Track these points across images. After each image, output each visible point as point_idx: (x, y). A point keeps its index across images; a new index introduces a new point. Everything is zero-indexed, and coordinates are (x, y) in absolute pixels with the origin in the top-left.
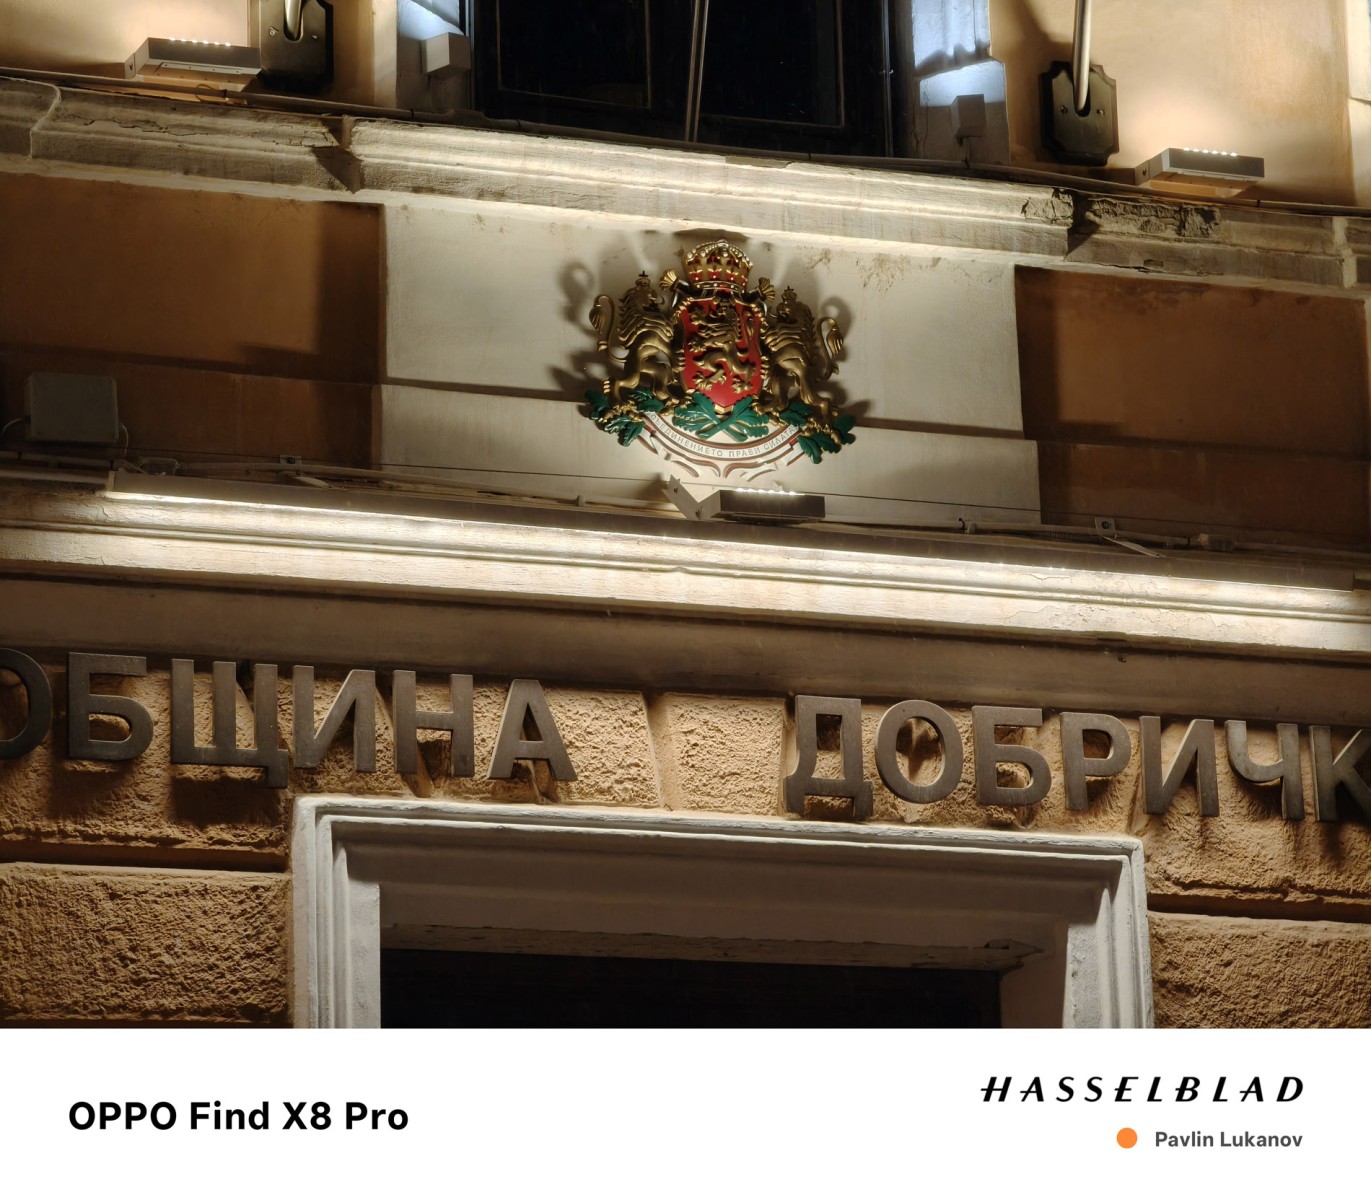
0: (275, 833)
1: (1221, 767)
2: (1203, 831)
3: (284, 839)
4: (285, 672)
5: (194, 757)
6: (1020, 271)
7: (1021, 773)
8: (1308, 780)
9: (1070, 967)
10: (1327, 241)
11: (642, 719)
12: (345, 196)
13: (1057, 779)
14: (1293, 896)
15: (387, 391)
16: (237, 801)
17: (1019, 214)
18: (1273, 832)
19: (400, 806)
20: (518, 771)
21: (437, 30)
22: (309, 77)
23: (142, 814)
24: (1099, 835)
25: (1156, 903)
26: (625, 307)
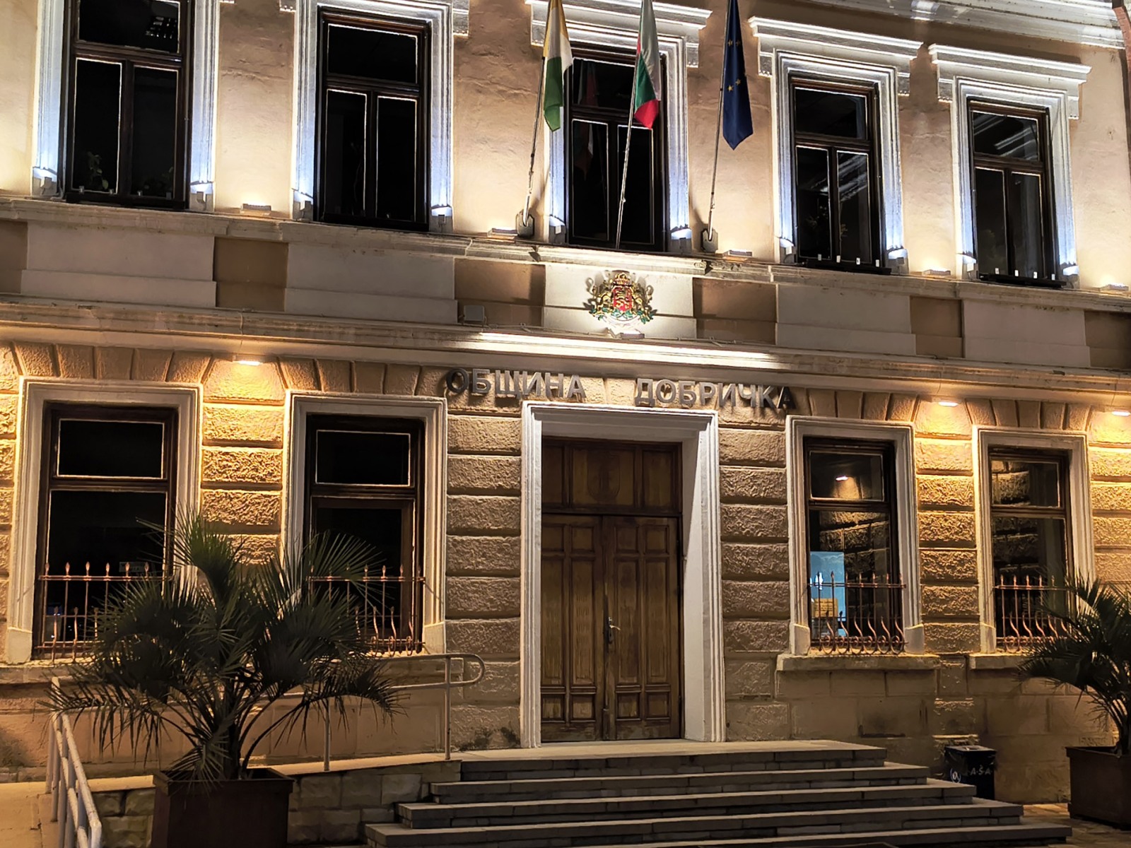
0: (518, 409)
1: (737, 394)
2: (732, 409)
3: (520, 410)
4: (521, 373)
5: (501, 392)
6: (694, 278)
7: (690, 396)
8: (758, 398)
9: (700, 440)
10: (767, 271)
11: (602, 383)
12: (536, 263)
13: (698, 397)
14: (753, 424)
15: (545, 308)
16: (510, 402)
17: (693, 266)
18: (749, 410)
19: (546, 403)
20: (574, 396)
21: (558, 224)
22: (529, 235)
23: (489, 405)
24: (708, 410)
25: (720, 426)
26: (601, 288)
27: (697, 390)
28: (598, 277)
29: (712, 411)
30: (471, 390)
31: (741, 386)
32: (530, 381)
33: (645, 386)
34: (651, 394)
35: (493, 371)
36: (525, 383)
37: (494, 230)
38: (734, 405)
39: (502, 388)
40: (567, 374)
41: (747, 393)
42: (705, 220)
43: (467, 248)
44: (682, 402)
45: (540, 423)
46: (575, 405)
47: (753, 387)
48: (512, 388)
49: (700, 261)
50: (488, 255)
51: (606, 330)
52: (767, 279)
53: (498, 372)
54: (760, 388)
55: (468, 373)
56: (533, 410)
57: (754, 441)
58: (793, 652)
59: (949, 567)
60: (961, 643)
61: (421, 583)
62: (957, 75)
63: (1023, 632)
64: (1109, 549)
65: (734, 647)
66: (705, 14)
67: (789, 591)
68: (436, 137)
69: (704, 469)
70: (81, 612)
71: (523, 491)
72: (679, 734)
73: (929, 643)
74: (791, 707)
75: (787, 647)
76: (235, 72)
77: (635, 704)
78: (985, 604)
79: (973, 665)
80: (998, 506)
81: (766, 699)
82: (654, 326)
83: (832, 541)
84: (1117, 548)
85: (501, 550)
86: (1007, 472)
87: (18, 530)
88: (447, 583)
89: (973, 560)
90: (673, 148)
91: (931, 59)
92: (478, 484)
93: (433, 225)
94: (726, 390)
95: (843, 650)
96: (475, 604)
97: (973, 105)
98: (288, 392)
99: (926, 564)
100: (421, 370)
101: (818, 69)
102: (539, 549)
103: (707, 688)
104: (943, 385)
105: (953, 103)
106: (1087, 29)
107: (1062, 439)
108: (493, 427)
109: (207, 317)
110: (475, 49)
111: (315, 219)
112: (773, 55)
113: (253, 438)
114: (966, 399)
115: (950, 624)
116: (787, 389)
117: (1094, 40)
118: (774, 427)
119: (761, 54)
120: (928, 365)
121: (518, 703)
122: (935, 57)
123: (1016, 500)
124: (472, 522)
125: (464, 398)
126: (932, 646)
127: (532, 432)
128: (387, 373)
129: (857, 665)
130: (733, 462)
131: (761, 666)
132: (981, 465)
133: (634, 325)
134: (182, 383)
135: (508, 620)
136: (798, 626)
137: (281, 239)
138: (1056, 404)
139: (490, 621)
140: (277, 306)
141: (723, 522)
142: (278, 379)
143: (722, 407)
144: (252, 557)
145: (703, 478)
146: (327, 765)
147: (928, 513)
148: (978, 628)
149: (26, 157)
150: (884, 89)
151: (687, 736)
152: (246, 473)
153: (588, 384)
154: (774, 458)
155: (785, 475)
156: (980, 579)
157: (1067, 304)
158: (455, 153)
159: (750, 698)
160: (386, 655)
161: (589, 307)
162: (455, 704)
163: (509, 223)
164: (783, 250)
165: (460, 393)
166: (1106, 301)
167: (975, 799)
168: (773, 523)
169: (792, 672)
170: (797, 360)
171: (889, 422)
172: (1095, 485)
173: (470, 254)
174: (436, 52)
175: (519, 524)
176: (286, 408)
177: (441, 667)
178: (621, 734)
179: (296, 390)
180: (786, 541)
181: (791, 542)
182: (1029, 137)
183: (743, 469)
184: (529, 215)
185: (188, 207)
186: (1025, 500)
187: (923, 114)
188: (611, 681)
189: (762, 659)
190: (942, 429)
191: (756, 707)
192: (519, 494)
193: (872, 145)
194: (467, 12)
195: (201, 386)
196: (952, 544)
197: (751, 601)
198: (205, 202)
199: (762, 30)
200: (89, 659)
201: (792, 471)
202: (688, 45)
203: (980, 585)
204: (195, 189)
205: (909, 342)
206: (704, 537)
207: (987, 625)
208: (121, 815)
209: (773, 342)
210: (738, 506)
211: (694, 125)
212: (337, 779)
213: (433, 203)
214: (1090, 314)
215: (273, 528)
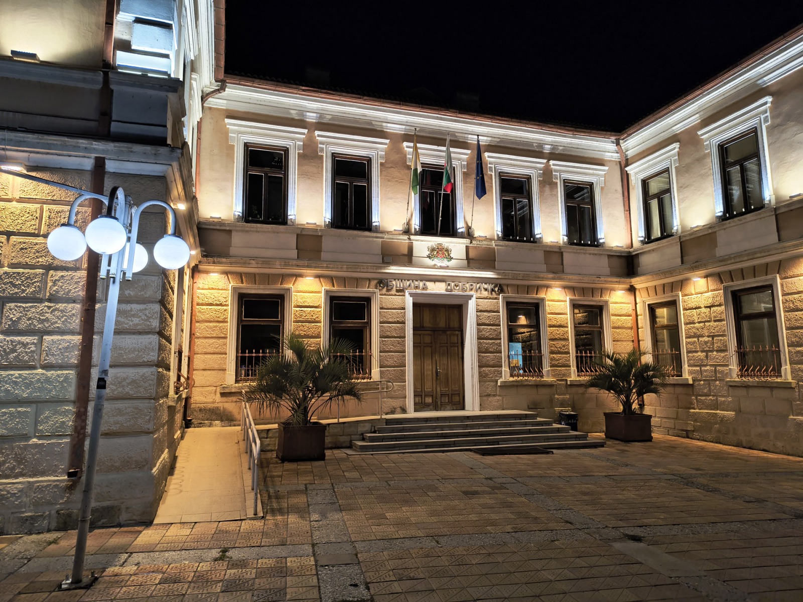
1: (482, 287)
3: (405, 294)
4: (405, 280)
6: (466, 246)
7: (465, 288)
8: (490, 288)
9: (469, 304)
10: (493, 243)
11: (434, 284)
12: (410, 242)
13: (468, 288)
14: (488, 298)
15: (413, 257)
16: (401, 291)
17: (466, 241)
18: (487, 292)
19: (414, 291)
20: (424, 288)
21: (417, 228)
22: (407, 232)
23: (394, 292)
24: (472, 293)
25: (476, 298)
26: (433, 250)
27: (468, 285)
28: (432, 246)
29: (473, 293)
30: (387, 287)
31: (484, 284)
32: (408, 283)
33: (449, 284)
34: (451, 287)
35: (395, 280)
36: (406, 284)
37: (395, 230)
38: (481, 291)
39: (398, 286)
40: (421, 281)
41: (486, 286)
42: (470, 225)
43: (385, 237)
44: (462, 290)
45: (412, 298)
46: (424, 292)
47: (488, 284)
48: (402, 286)
49: (468, 240)
50: (393, 239)
51: (435, 265)
52: (492, 245)
53: (397, 280)
54: (490, 285)
55: (386, 281)
56: (409, 294)
57: (488, 303)
58: (504, 378)
59: (559, 348)
60: (564, 375)
61: (371, 355)
62: (560, 171)
63: (587, 371)
64: (618, 341)
65: (482, 377)
66: (469, 152)
67: (502, 357)
68: (374, 197)
69: (470, 314)
70: (252, 367)
71: (406, 322)
72: (463, 408)
73: (553, 375)
74: (503, 399)
75: (501, 377)
76: (303, 176)
77: (447, 398)
78: (573, 361)
79: (569, 383)
80: (577, 326)
81: (494, 396)
82: (452, 263)
83: (517, 339)
84: (621, 340)
85: (398, 343)
86: (580, 313)
87: (230, 338)
88: (380, 355)
89: (568, 345)
90: (458, 200)
91: (550, 166)
92: (390, 320)
93: (373, 228)
94: (478, 286)
95: (522, 378)
96: (391, 362)
97: (565, 181)
98: (323, 288)
99: (551, 347)
100: (370, 280)
101: (509, 171)
102: (412, 343)
103: (473, 391)
104: (556, 283)
105: (559, 181)
106: (607, 154)
107: (600, 301)
108: (396, 300)
109: (294, 262)
110: (387, 166)
111: (332, 227)
112: (493, 166)
113: (311, 305)
114: (565, 287)
115: (560, 368)
116: (500, 285)
117: (610, 158)
118: (496, 299)
119: (489, 165)
120: (551, 276)
121: (405, 397)
122: (552, 165)
123: (583, 324)
124: (388, 334)
125: (385, 289)
126: (554, 376)
127: (409, 302)
128: (357, 281)
129: (526, 383)
130: (481, 311)
131: (492, 384)
132: (570, 310)
133: (445, 263)
134: (286, 286)
135: (402, 368)
136: (505, 369)
137: (320, 234)
138: (598, 289)
139: (395, 369)
140: (319, 258)
141: (478, 333)
142: (320, 284)
143: (477, 291)
144: (311, 347)
145: (471, 317)
146: (338, 420)
147: (551, 329)
148: (570, 369)
149: (231, 207)
150: (533, 177)
151: (466, 409)
152: (309, 317)
153: (428, 284)
154: (496, 310)
155: (500, 316)
156: (571, 352)
157: (601, 253)
158: (381, 203)
159: (489, 395)
160: (359, 381)
161: (429, 257)
162: (383, 398)
163: (400, 227)
164: (498, 235)
165: (383, 288)
166: (615, 251)
167: (570, 431)
168: (496, 332)
169: (503, 386)
170: (504, 274)
171: (537, 296)
172: (612, 318)
173: (386, 239)
174: (373, 168)
175: (405, 334)
176: (323, 294)
177: (378, 385)
178: (442, 408)
179: (326, 288)
180: (500, 339)
181: (502, 340)
182: (586, 193)
183: (485, 314)
184: (407, 224)
185: (287, 224)
186: (587, 323)
187: (548, 186)
188: (438, 389)
189: (492, 381)
190: (556, 298)
191: (491, 399)
192: (404, 323)
193: (529, 197)
194: (384, 153)
195: (292, 287)
196: (560, 339)
197: (488, 360)
198: (293, 222)
199: (489, 157)
200: (255, 383)
201: (503, 314)
202: (463, 163)
203: (571, 354)
204: (290, 217)
205: (544, 267)
206: (471, 338)
207: (573, 369)
208: (267, 438)
209: (495, 268)
210: (483, 327)
211: (465, 191)
212: (342, 425)
213: (373, 221)
214: (609, 256)
215: (318, 336)
